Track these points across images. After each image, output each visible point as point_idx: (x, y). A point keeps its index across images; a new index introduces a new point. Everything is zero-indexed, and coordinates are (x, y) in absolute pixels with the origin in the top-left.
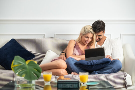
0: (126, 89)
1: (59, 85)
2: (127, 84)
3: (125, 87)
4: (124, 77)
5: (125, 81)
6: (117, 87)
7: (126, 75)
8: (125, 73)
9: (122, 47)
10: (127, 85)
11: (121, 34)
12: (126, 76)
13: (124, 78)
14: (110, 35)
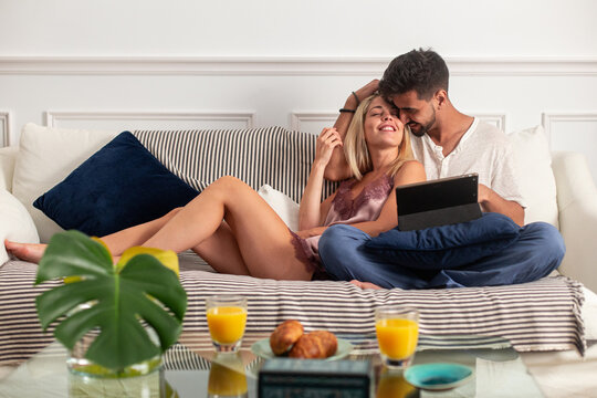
0: (582, 355)
1: (266, 390)
2: (586, 336)
3: (575, 347)
4: (571, 303)
5: (576, 322)
6: (541, 349)
7: (581, 296)
8: (576, 285)
9: (552, 166)
10: (585, 342)
11: (543, 115)
12: (579, 301)
13: (571, 311)
14: (503, 117)
